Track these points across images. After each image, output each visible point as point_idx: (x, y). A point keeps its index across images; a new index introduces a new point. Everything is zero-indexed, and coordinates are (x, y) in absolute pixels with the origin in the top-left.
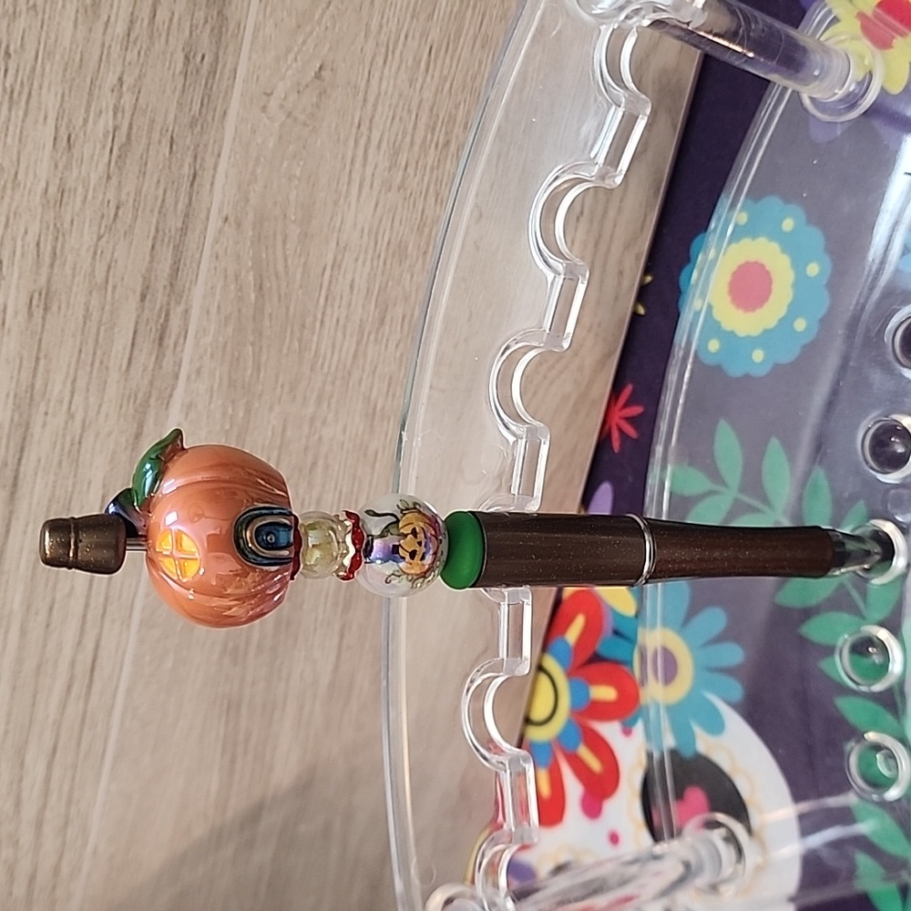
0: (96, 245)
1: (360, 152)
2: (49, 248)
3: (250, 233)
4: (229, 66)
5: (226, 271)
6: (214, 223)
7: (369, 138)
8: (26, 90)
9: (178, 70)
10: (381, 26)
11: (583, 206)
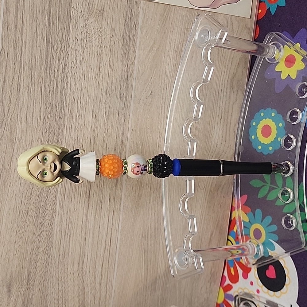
0: (103, 139)
1: (163, 110)
2: (93, 141)
3: (139, 132)
4: (130, 95)
5: (134, 142)
6: (130, 131)
7: (165, 107)
8: (85, 106)
9: (118, 97)
10: (165, 81)
11: (221, 116)
